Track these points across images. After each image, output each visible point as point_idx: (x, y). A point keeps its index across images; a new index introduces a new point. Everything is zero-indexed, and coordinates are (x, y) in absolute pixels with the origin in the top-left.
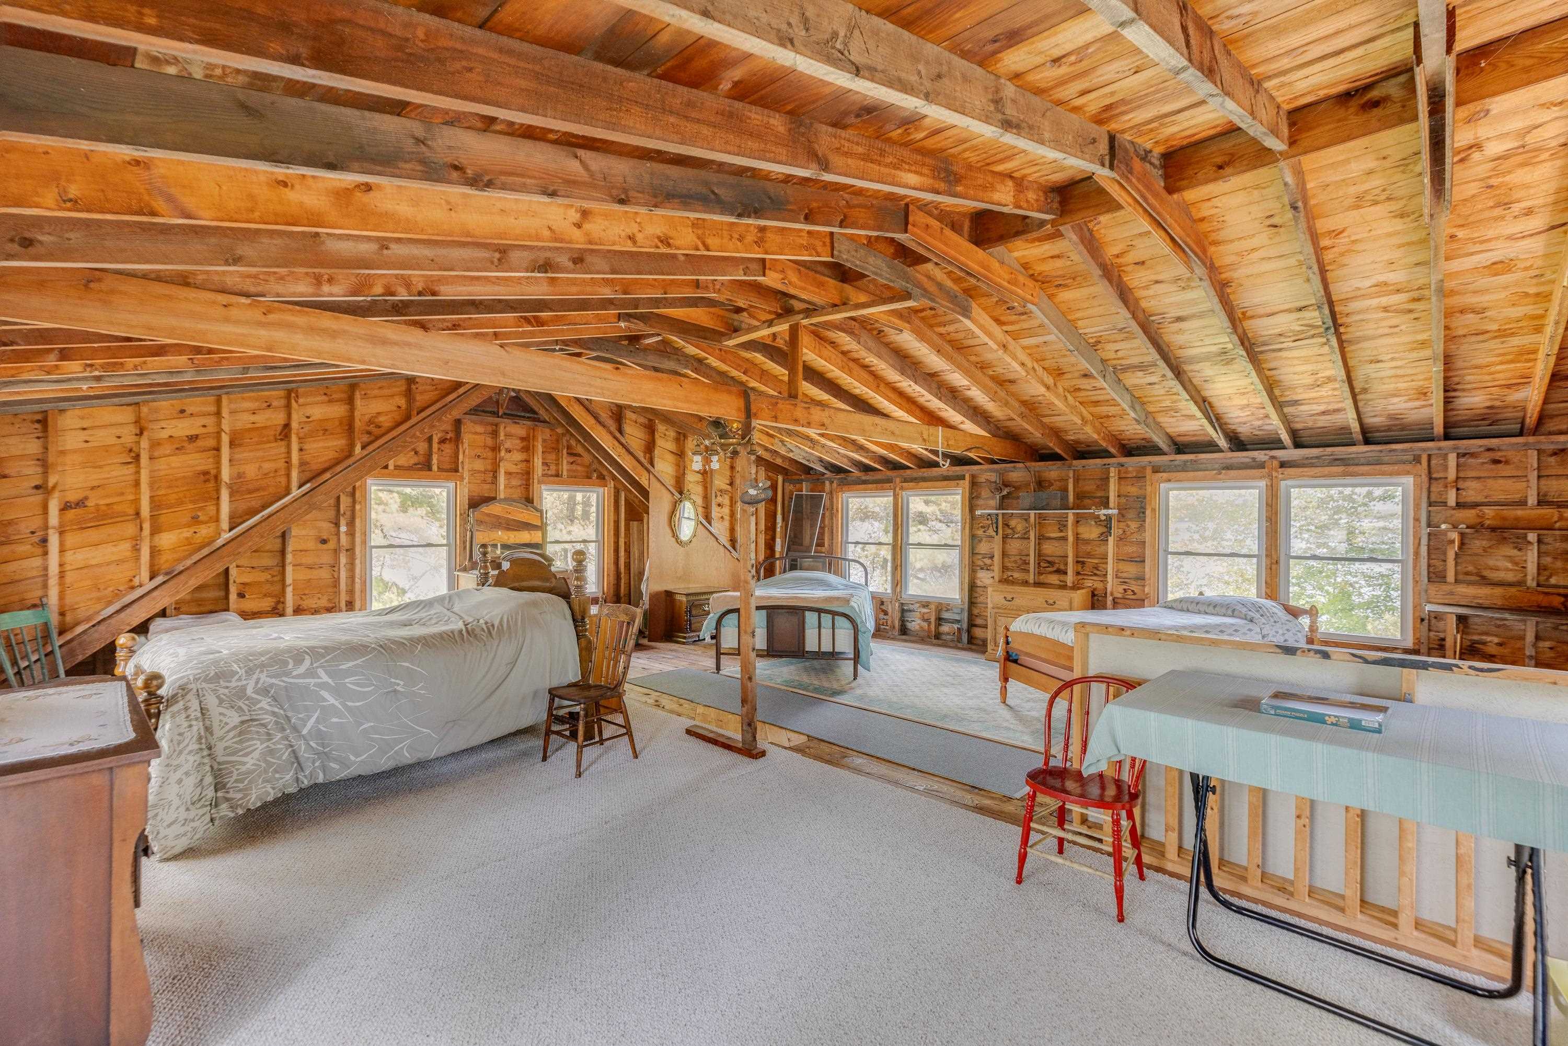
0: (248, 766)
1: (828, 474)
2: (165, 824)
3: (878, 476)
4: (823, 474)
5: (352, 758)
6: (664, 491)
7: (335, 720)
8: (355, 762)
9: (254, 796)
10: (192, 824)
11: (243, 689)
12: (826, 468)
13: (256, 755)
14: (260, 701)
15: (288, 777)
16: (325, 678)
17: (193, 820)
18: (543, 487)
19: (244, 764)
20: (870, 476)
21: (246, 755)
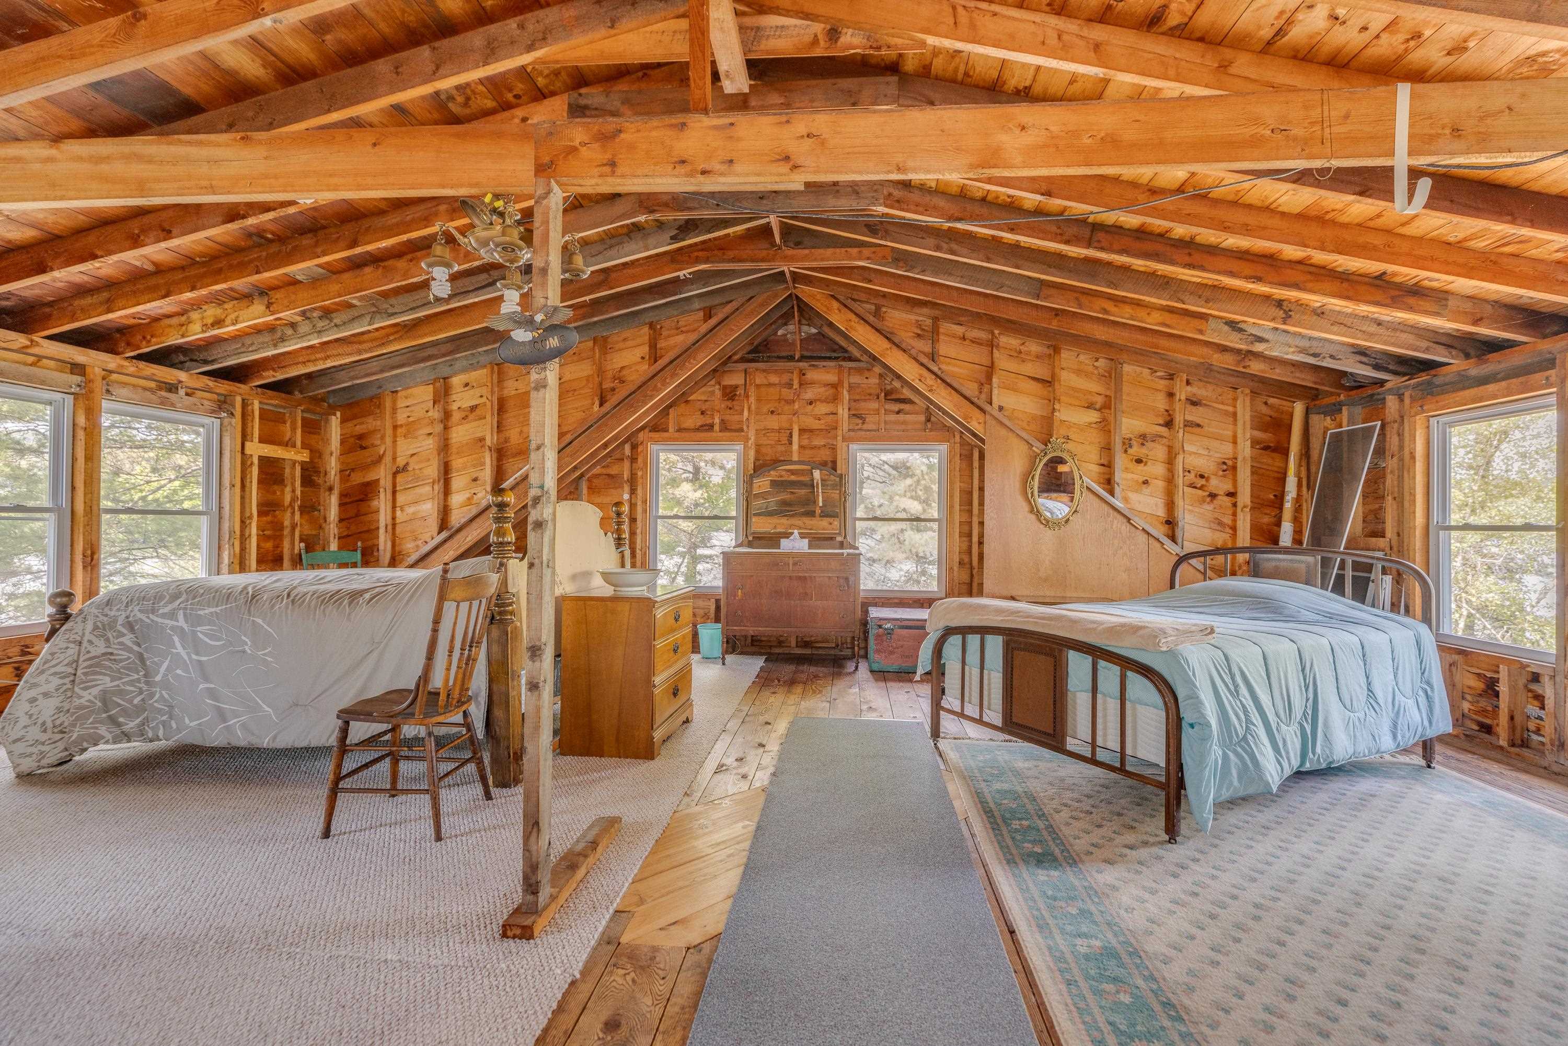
0: (82, 701)
1: (1393, 381)
2: (10, 739)
3: (1513, 359)
4: (1382, 383)
5: (187, 721)
6: (1015, 441)
7: (179, 672)
8: (188, 727)
9: (75, 735)
10: (40, 747)
11: (115, 620)
12: (1377, 367)
13: (95, 691)
14: (124, 635)
15: (132, 724)
16: (181, 622)
17: (43, 744)
18: (853, 447)
19: (80, 697)
20: (1496, 363)
21: (85, 689)
